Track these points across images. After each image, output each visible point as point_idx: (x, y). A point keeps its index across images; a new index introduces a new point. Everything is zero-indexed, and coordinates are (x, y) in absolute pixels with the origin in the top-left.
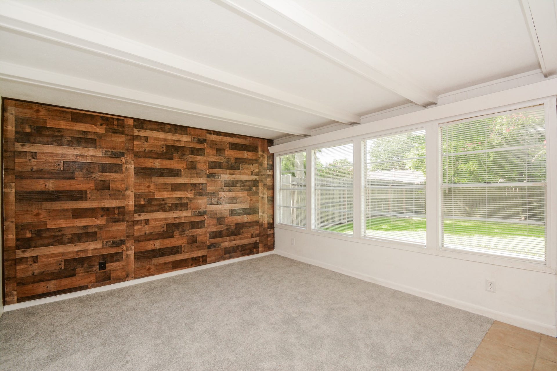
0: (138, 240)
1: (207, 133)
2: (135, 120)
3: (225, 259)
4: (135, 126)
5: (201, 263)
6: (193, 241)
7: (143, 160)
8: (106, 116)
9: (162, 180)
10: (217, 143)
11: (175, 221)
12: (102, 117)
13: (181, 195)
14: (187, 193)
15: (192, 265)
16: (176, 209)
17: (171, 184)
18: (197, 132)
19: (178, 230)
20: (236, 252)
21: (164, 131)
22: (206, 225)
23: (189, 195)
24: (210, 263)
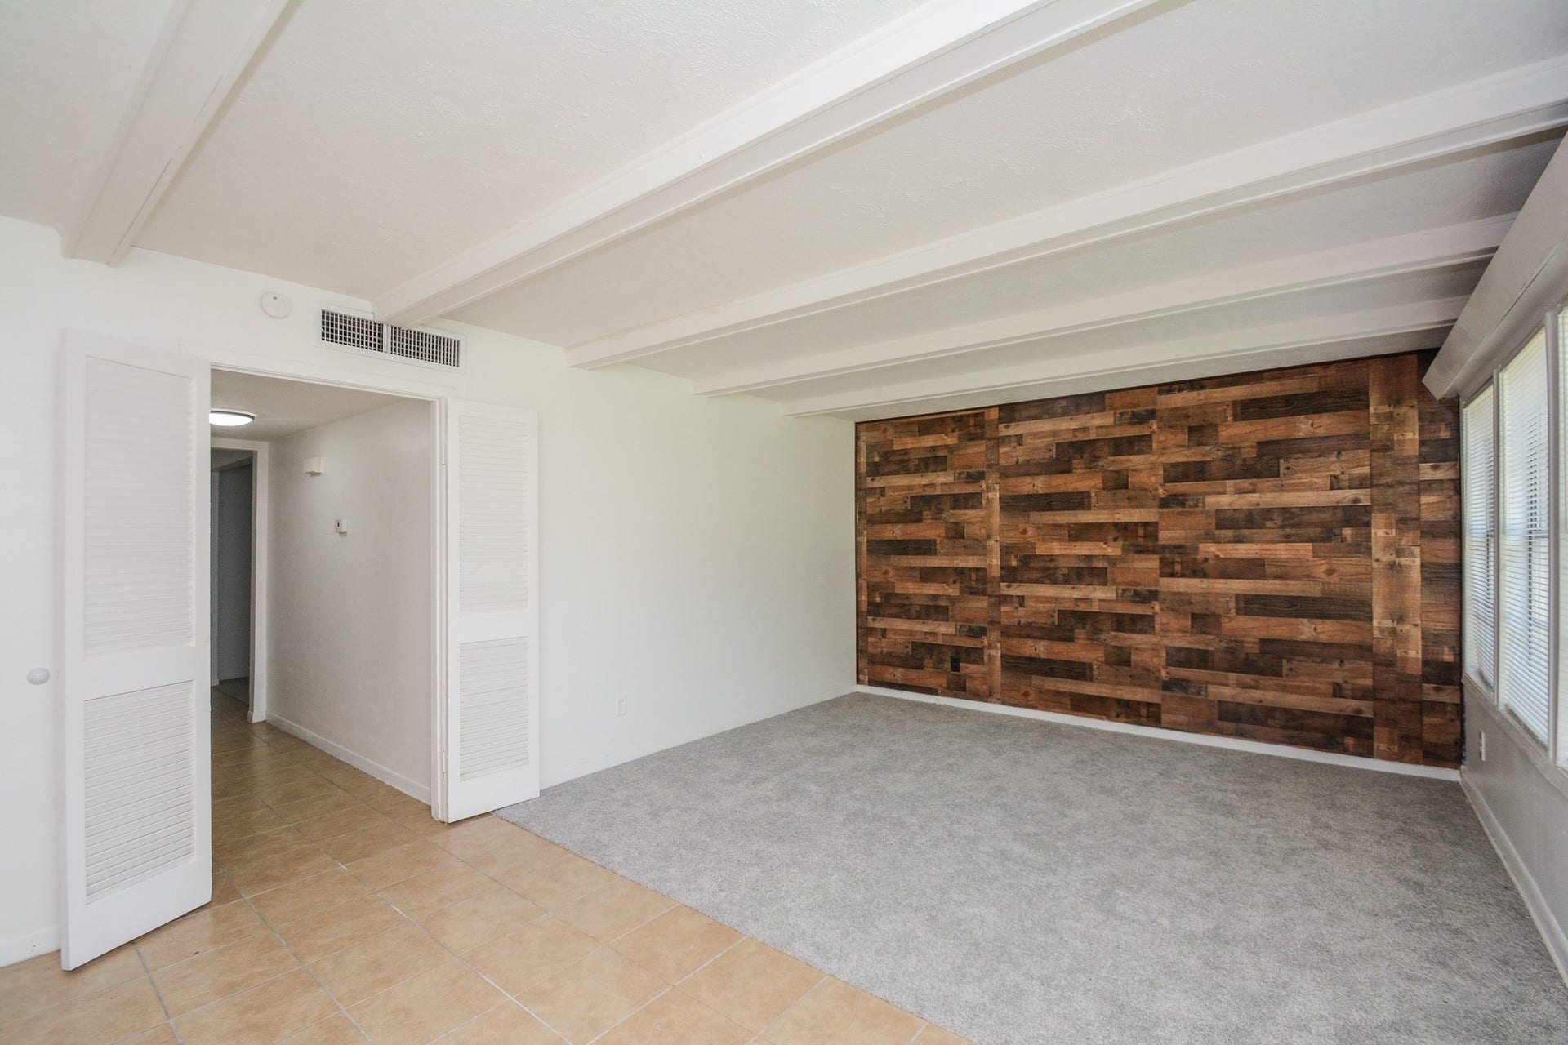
0: (1007, 633)
1: (1160, 393)
2: (1001, 407)
3: (1220, 732)
4: (1000, 420)
5: (1142, 719)
6: (1121, 659)
7: (1014, 481)
8: (959, 414)
9: (1049, 518)
10: (1190, 414)
11: (1078, 606)
12: (954, 418)
13: (1089, 549)
14: (1105, 546)
15: (1118, 716)
16: (1079, 580)
17: (1069, 525)
18: (1129, 398)
19: (1084, 628)
20: (1264, 723)
21: (1052, 415)
22: (1157, 626)
23: (1109, 550)
24: (1170, 726)
